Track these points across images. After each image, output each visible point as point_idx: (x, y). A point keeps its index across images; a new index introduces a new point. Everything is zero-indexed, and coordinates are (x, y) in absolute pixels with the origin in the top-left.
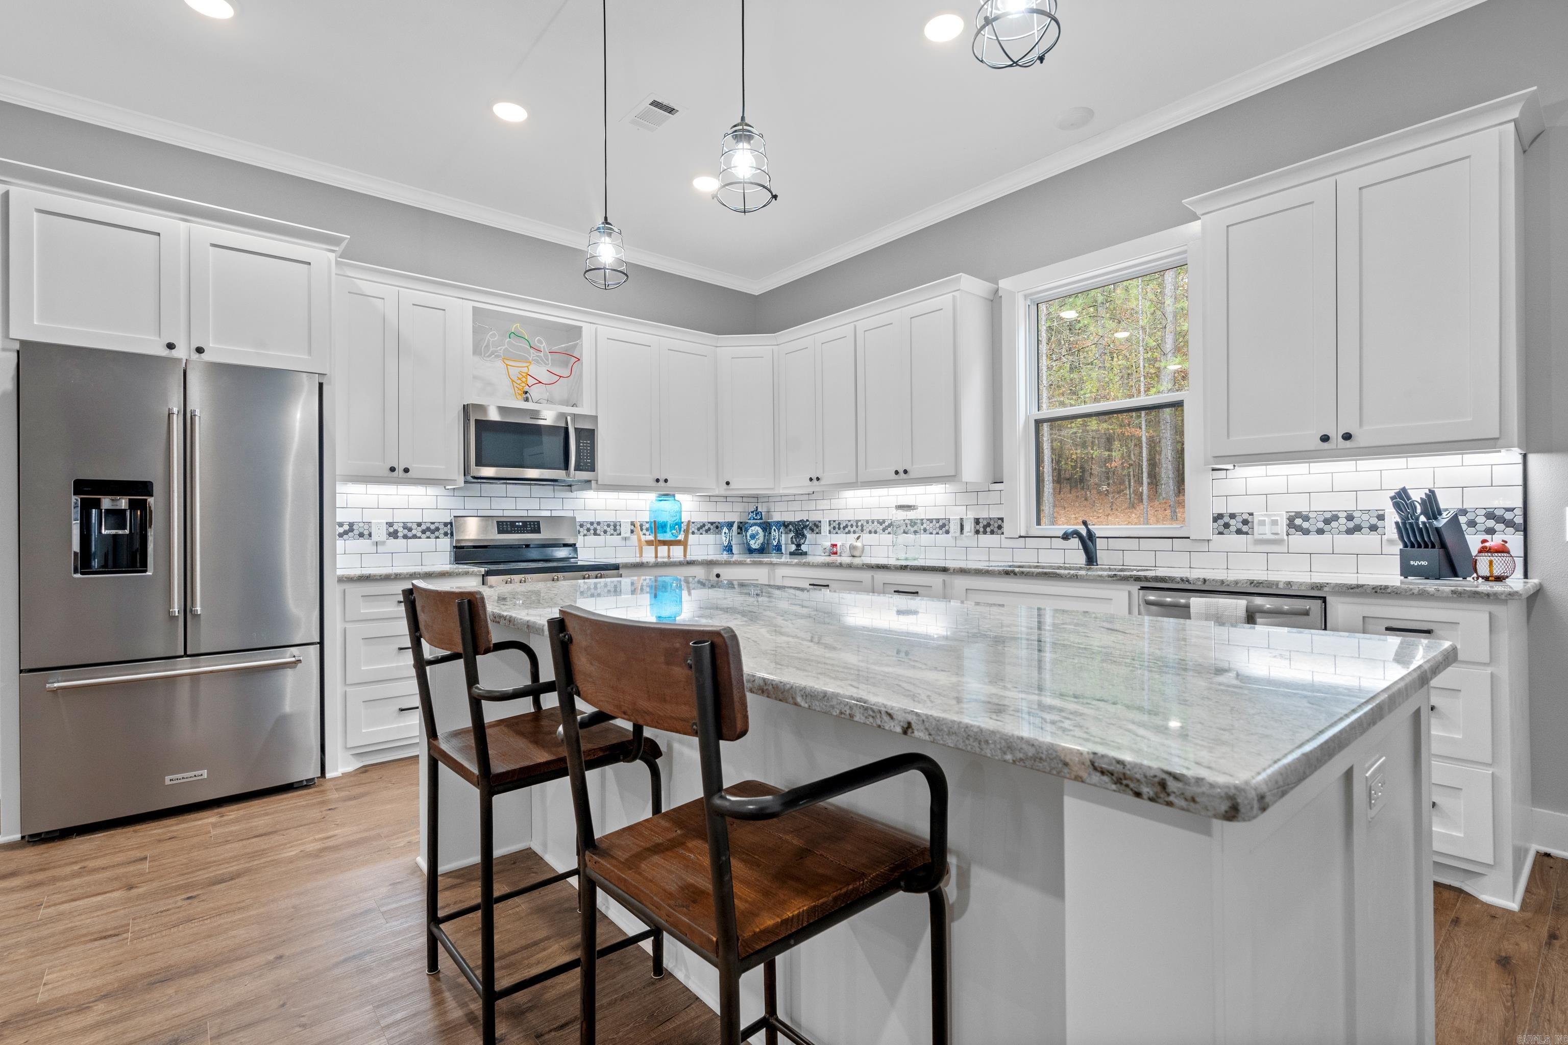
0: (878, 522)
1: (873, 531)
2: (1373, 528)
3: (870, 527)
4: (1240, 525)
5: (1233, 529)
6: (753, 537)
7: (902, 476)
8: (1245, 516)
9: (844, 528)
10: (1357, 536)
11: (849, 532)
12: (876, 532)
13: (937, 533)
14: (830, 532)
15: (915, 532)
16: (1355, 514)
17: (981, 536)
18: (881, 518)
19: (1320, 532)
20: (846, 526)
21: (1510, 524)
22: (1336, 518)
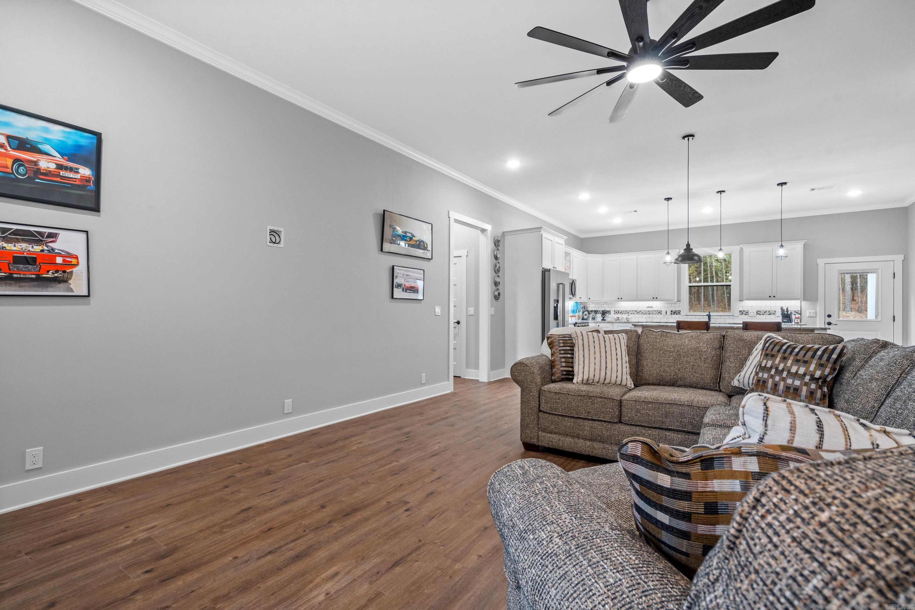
0: (635, 311)
2: (774, 314)
3: (631, 312)
4: (745, 313)
6: (585, 315)
7: (655, 299)
8: (747, 311)
9: (621, 313)
10: (770, 315)
12: (634, 314)
13: (658, 314)
14: (616, 314)
15: (649, 314)
16: (771, 311)
17: (673, 315)
19: (763, 314)
21: (798, 313)
22: (766, 312)
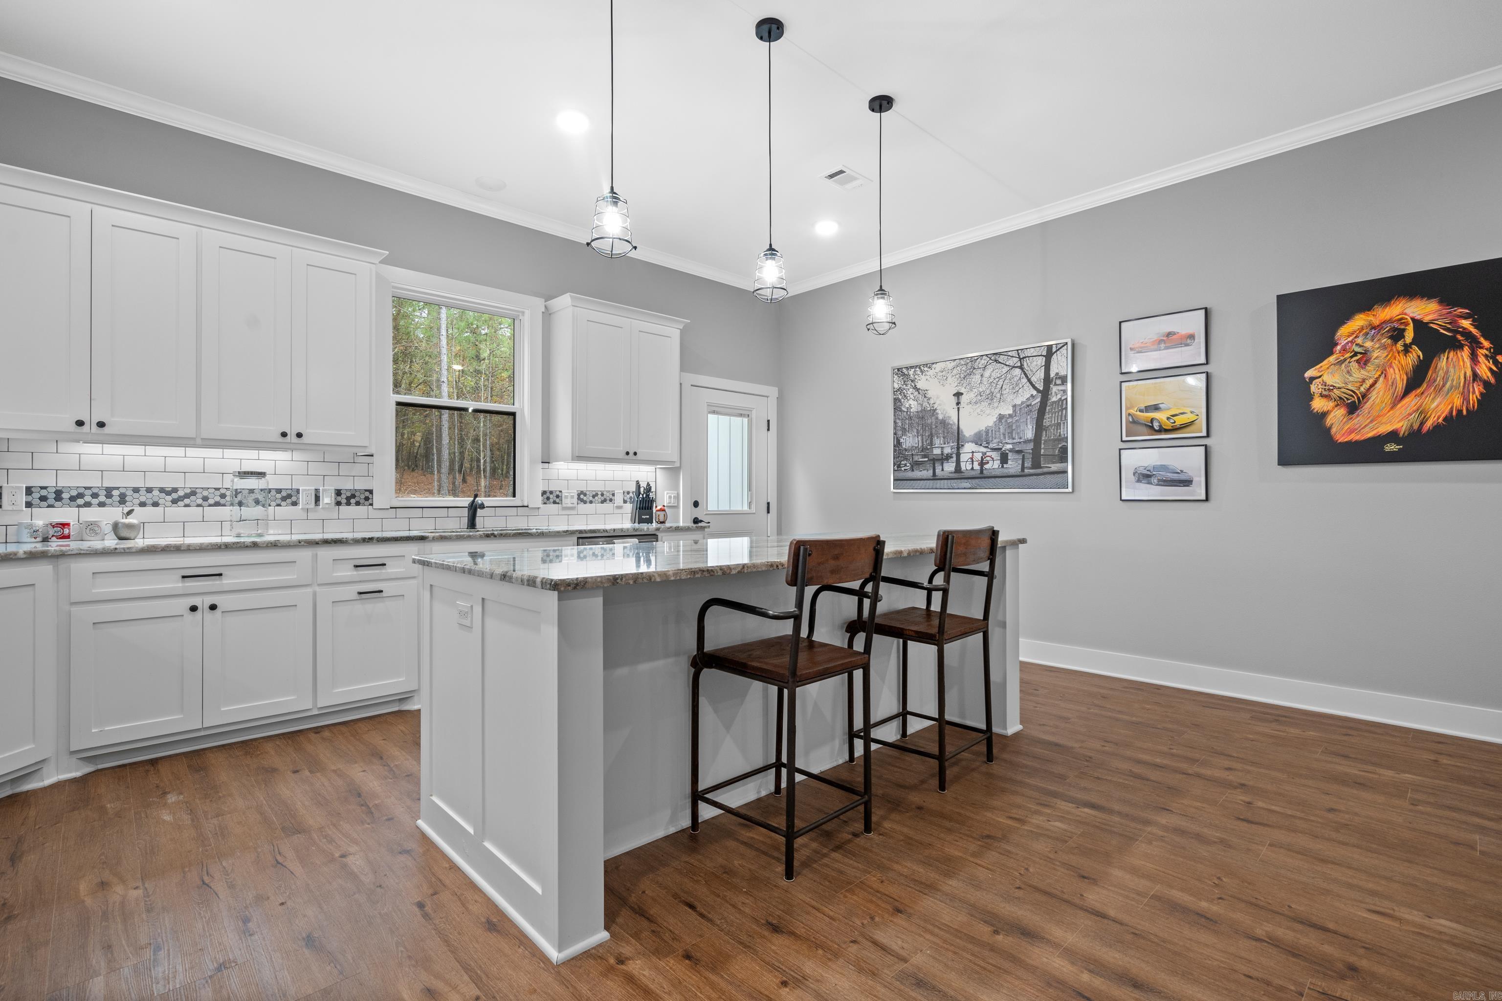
0: (162, 490)
1: (150, 502)
2: (611, 500)
3: (142, 497)
4: (555, 498)
5: (551, 500)
7: (288, 439)
8: (558, 493)
9: (72, 499)
11: (88, 505)
12: (156, 504)
13: (279, 505)
14: (29, 505)
16: (605, 493)
17: (344, 508)
18: (168, 485)
19: (591, 502)
20: (81, 496)
22: (597, 495)
